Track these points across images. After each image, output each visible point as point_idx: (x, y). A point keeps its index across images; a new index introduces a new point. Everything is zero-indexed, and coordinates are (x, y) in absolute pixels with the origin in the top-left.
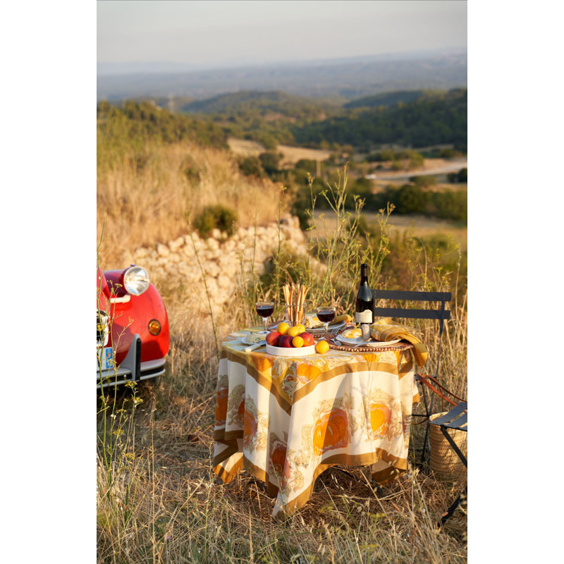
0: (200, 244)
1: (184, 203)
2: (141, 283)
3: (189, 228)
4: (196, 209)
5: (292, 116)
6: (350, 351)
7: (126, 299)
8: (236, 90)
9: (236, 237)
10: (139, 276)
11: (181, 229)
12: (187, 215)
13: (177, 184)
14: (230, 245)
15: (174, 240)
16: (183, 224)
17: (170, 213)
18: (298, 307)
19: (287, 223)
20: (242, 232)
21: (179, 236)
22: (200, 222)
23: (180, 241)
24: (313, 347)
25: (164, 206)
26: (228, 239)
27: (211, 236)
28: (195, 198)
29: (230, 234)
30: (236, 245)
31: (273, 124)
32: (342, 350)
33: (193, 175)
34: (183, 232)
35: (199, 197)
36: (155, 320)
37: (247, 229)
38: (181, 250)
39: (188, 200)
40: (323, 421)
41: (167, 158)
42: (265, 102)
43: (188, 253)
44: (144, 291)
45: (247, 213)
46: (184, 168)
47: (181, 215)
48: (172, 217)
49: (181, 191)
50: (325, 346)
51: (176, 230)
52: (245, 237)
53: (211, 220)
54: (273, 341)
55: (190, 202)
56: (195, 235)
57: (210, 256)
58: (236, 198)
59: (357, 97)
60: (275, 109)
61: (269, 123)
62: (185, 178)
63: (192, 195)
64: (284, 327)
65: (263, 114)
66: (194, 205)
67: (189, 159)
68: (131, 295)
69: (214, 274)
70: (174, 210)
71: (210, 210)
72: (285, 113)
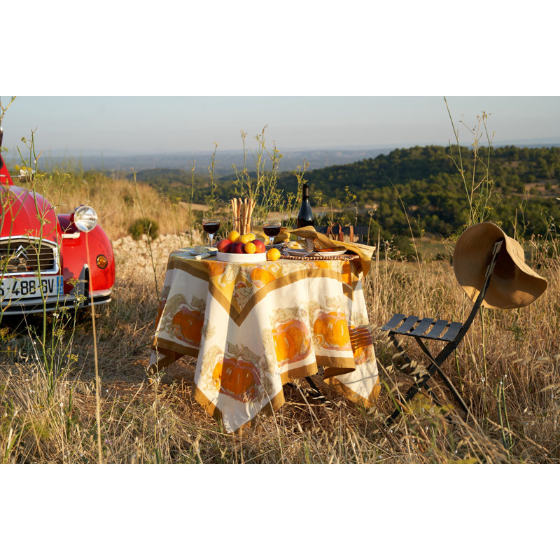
0: (133, 244)
1: (122, 216)
2: (90, 221)
3: (126, 232)
4: (131, 220)
5: (188, 185)
6: (301, 259)
7: (76, 235)
8: (154, 168)
9: (158, 240)
10: (88, 215)
11: (120, 233)
12: (124, 224)
13: (118, 205)
14: (154, 245)
15: (116, 240)
16: (122, 230)
17: (112, 223)
18: (246, 220)
19: (191, 234)
20: (162, 237)
21: (119, 238)
22: (133, 228)
23: (120, 240)
24: (265, 254)
25: (109, 217)
26: (152, 241)
27: (141, 239)
28: (130, 214)
29: (154, 238)
30: (158, 246)
31: (176, 189)
32: (292, 259)
33: (128, 200)
34: (121, 236)
35: (132, 213)
36: (102, 255)
37: (165, 235)
38: (120, 247)
39: (125, 214)
40: (278, 331)
41: (111, 189)
42: (171, 176)
43: (124, 249)
44: (92, 229)
45: (165, 226)
46: (122, 195)
47: (120, 224)
48: (114, 225)
49: (121, 208)
50: (276, 253)
51: (117, 234)
52: (164, 240)
53: (141, 227)
54: (225, 248)
55: (126, 216)
56: (130, 238)
57: (140, 251)
58: (158, 216)
59: (227, 174)
60: (177, 180)
61: (174, 188)
62: (123, 201)
63: (128, 212)
64: (235, 236)
65: (170, 182)
66: (129, 218)
67: (126, 190)
68: (81, 232)
69: (144, 265)
70: (115, 220)
71: (140, 222)
72: (184, 183)
